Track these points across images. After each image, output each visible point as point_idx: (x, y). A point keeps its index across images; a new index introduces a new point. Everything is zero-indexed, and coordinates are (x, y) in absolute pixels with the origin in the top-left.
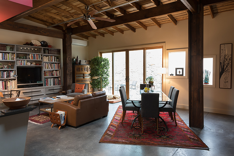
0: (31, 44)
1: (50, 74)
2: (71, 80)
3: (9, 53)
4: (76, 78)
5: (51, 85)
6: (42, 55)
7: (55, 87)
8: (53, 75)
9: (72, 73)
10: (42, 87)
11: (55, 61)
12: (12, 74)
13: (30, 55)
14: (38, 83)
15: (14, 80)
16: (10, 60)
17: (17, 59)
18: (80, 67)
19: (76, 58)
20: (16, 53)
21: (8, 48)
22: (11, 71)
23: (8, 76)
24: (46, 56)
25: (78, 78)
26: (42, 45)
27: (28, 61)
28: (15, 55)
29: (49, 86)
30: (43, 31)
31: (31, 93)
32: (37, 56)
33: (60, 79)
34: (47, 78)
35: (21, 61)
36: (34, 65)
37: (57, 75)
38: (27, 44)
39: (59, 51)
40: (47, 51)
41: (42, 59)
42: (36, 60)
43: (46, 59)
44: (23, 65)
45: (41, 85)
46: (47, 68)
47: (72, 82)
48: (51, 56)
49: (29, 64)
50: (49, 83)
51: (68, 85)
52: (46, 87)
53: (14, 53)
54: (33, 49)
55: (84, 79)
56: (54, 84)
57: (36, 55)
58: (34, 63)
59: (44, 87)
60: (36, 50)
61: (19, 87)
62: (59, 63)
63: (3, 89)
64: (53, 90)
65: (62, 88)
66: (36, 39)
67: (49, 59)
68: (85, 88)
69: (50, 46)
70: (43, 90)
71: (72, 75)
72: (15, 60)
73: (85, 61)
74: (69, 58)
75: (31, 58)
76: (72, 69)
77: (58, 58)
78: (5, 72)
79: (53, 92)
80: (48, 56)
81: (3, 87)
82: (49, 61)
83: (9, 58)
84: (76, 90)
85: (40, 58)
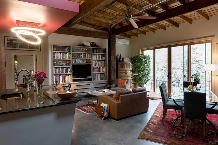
0: (83, 45)
1: (97, 70)
2: (115, 76)
3: (67, 53)
4: (120, 74)
5: (98, 80)
6: (91, 54)
7: (101, 82)
8: (100, 71)
9: (115, 70)
10: (91, 81)
11: (101, 59)
12: (69, 70)
13: (83, 54)
14: (88, 78)
15: (71, 74)
16: (68, 59)
17: (73, 58)
18: (123, 64)
19: (120, 56)
20: (72, 53)
21: (67, 49)
22: (68, 67)
23: (66, 72)
24: (95, 55)
25: (121, 74)
26: (92, 46)
27: (80, 60)
28: (71, 55)
29: (97, 81)
30: (92, 33)
31: (83, 86)
32: (88, 55)
33: (105, 75)
34: (95, 74)
35: (76, 60)
36: (85, 62)
37: (103, 71)
38: (80, 45)
39: (105, 50)
40: (95, 51)
41: (91, 57)
42: (87, 58)
43: (94, 58)
44: (77, 63)
45: (90, 80)
46: (95, 65)
47: (115, 77)
48: (98, 54)
49: (81, 62)
50: (97, 78)
51: (112, 80)
52: (94, 81)
53: (71, 53)
54: (84, 49)
55: (127, 75)
56: (101, 79)
57: (86, 54)
58: (85, 61)
59: (92, 81)
60: (87, 49)
61: (74, 81)
62: (105, 61)
63: (63, 82)
64: (100, 84)
65: (107, 82)
66: (87, 41)
67: (97, 57)
68: (127, 83)
69: (98, 46)
70: (91, 84)
71: (115, 71)
72: (71, 59)
73: (127, 58)
74: (113, 56)
75: (83, 57)
76: (115, 65)
77: (104, 56)
78: (64, 69)
79: (100, 86)
80: (96, 55)
81: (63, 80)
82: (97, 59)
83: (67, 57)
84: (119, 85)
85: (90, 57)
